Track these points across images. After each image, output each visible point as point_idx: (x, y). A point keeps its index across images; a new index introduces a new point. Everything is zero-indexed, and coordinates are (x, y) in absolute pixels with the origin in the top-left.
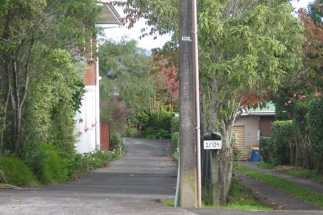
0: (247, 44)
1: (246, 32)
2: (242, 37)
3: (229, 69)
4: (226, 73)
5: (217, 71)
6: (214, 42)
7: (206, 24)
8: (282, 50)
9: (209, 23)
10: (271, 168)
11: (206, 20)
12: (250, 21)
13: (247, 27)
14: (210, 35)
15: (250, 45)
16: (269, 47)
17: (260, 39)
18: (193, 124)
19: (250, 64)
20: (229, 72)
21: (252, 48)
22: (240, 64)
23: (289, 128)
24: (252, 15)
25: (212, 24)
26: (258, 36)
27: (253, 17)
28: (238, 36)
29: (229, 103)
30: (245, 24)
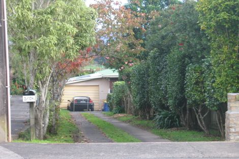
0: (49, 28)
1: (48, 20)
2: (46, 23)
3: (38, 45)
4: (35, 48)
5: (29, 47)
6: (27, 27)
7: (20, 14)
8: (75, 32)
9: (22, 13)
10: (110, 115)
11: (20, 11)
12: (51, 11)
13: (49, 16)
14: (23, 21)
15: (51, 28)
16: (65, 30)
17: (58, 24)
18: (3, 84)
19: (50, 42)
20: (38, 47)
21: (53, 31)
22: (44, 41)
23: (123, 86)
24: (53, 8)
25: (24, 14)
26: (57, 22)
27: (54, 9)
28: (43, 22)
29: (44, 69)
30: (49, 13)
